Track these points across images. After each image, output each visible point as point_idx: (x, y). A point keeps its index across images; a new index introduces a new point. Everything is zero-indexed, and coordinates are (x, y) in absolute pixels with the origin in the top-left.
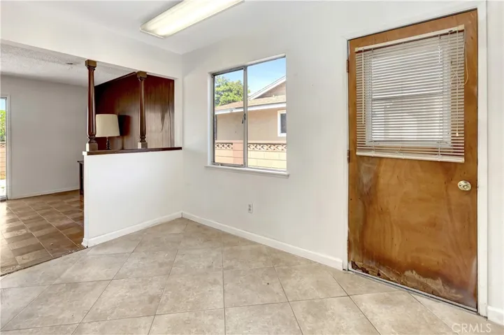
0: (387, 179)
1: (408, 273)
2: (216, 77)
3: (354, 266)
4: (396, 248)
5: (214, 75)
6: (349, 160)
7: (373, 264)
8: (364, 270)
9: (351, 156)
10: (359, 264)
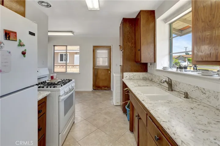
0: (100, 72)
1: (102, 88)
2: (55, 47)
3: (94, 90)
4: (101, 84)
5: (54, 46)
6: (93, 69)
7: (97, 88)
8: (96, 90)
9: (94, 68)
10: (95, 89)
